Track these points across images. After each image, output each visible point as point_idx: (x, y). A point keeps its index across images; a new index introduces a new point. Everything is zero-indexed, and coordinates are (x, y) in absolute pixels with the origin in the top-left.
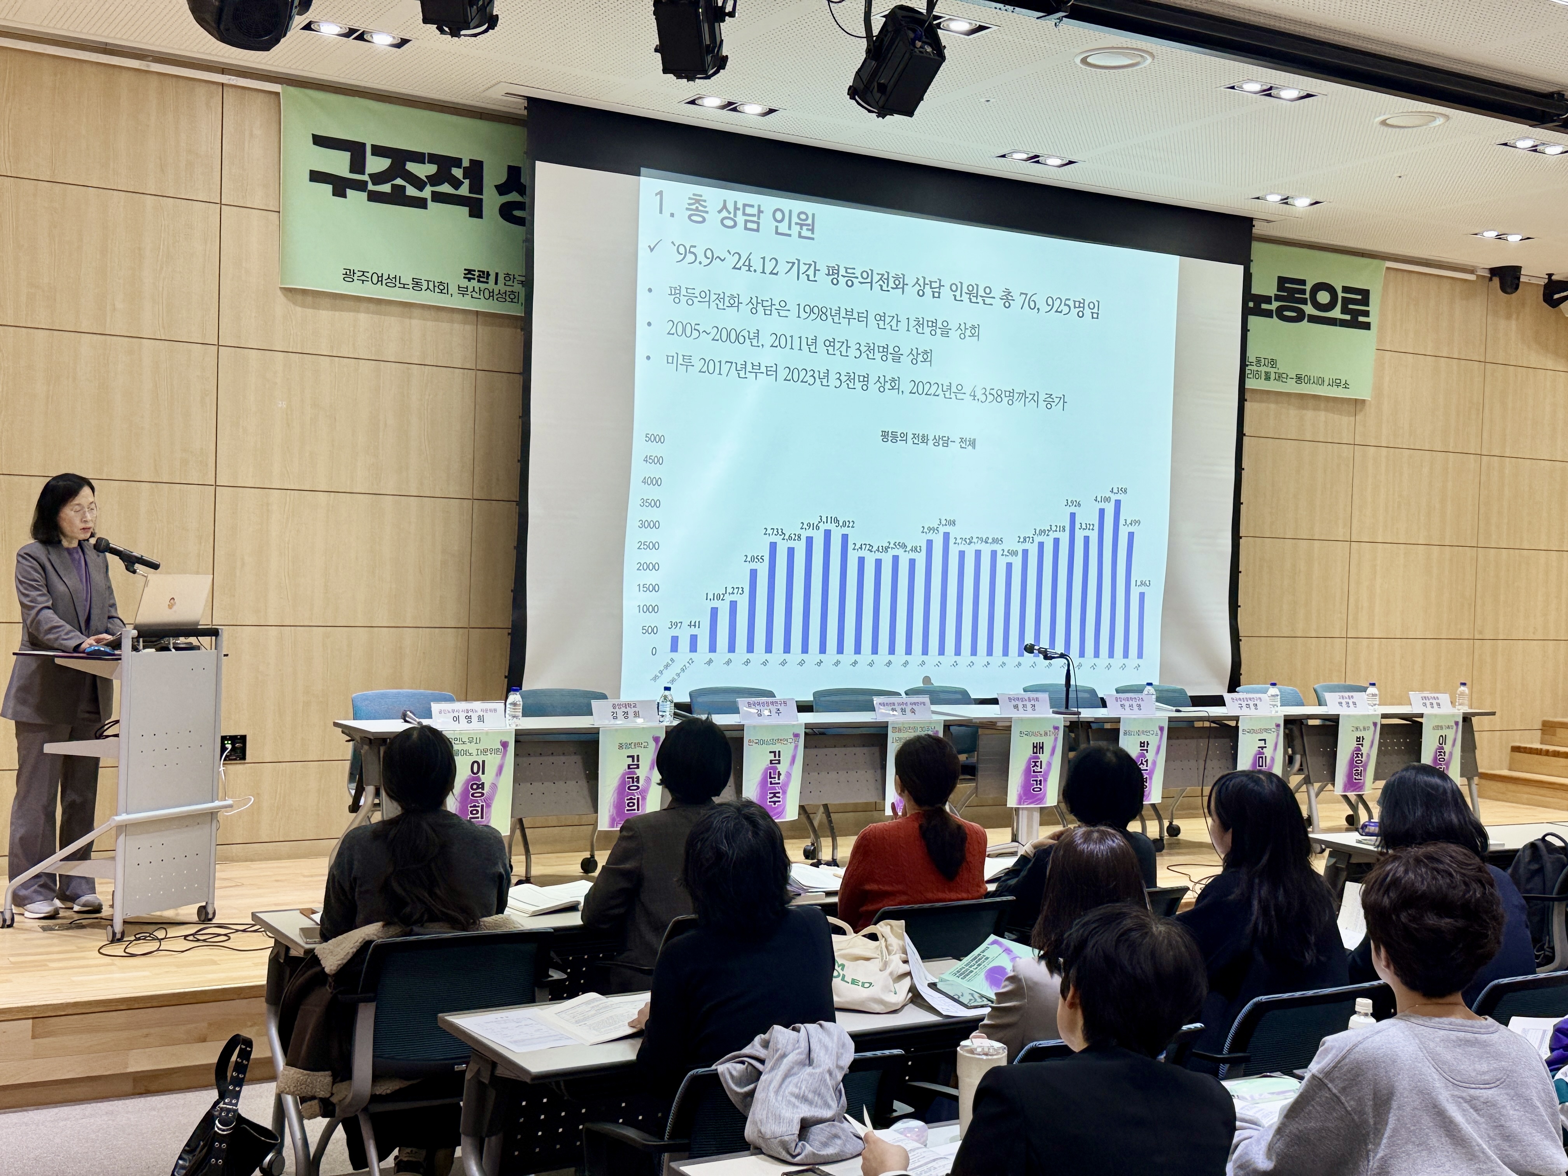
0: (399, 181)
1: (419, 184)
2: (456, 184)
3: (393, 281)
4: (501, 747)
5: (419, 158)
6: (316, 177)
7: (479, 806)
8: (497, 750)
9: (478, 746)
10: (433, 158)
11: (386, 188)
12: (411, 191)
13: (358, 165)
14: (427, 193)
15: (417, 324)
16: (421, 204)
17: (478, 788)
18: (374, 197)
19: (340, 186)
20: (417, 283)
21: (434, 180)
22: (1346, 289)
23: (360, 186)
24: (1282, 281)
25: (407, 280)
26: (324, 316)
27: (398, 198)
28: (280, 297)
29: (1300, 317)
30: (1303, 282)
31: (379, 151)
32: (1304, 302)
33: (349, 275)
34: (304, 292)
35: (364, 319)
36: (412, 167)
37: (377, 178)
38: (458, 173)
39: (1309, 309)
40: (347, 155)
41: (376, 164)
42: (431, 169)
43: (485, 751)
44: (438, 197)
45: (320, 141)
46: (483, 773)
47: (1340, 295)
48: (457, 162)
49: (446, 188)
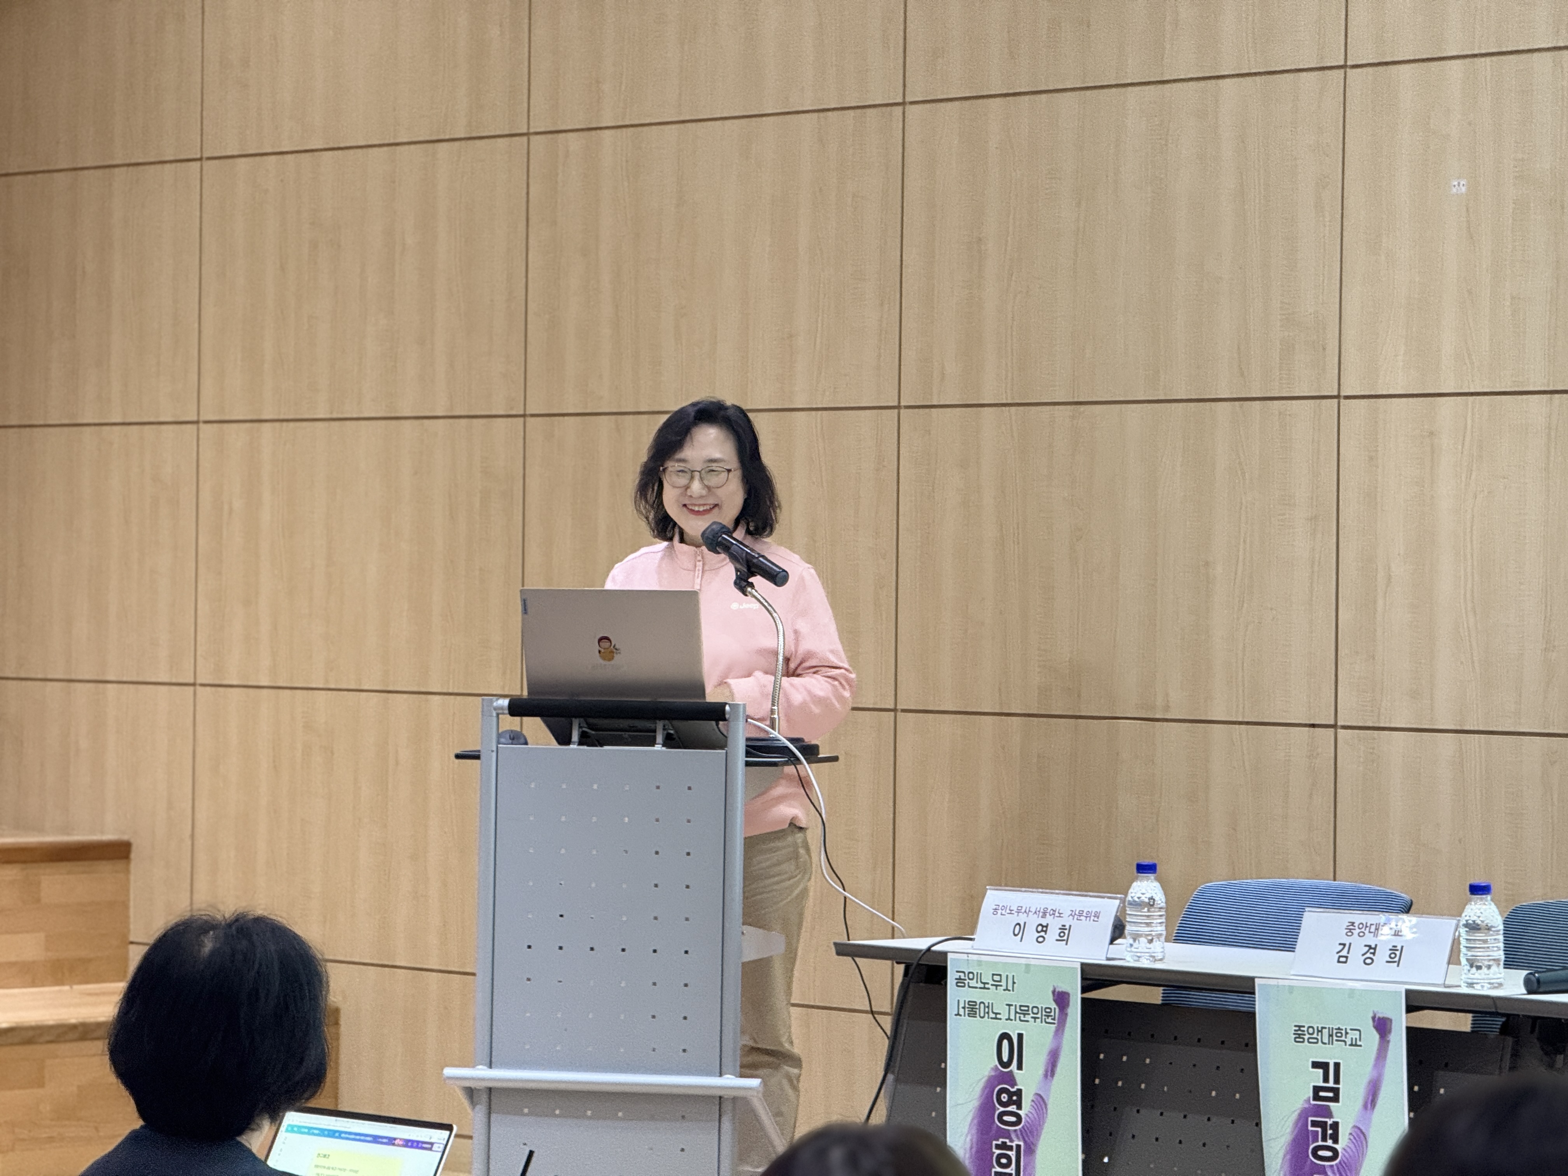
4: (1053, 1006)
7: (1010, 1148)
8: (1048, 1012)
9: (1009, 997)
17: (1009, 1103)
43: (1024, 1011)
46: (1020, 1067)
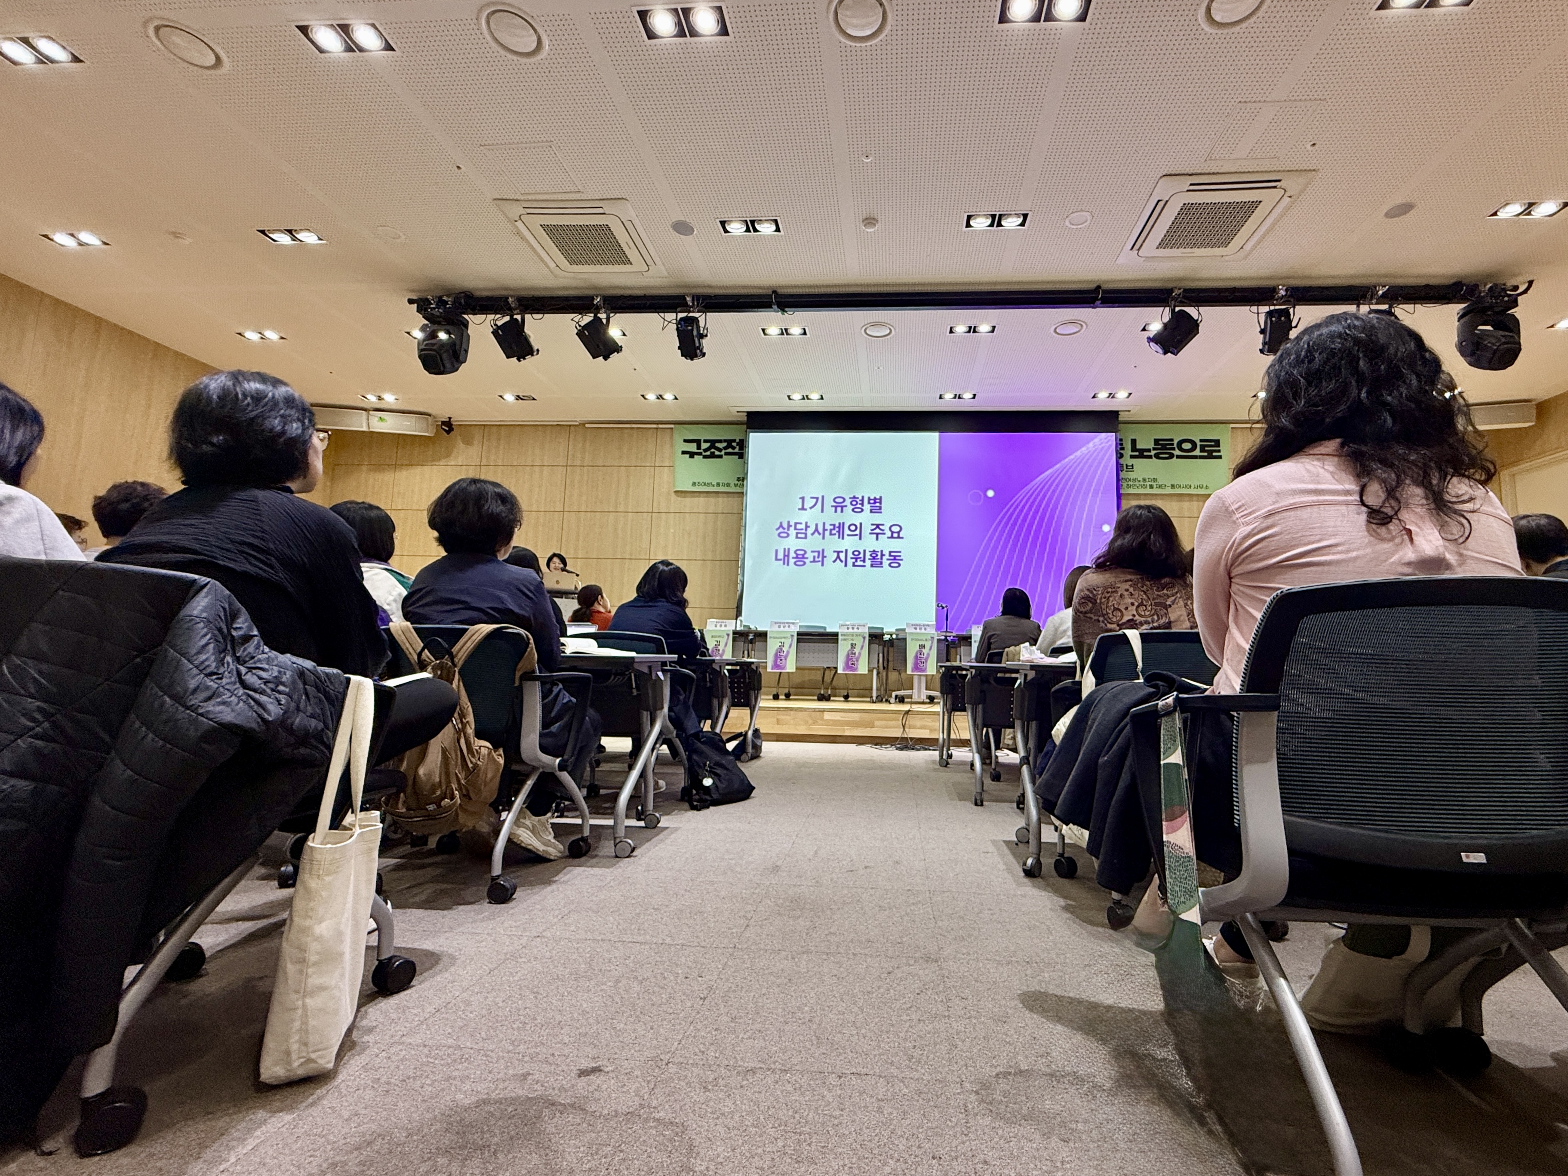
0: (713, 450)
1: (720, 450)
2: (734, 448)
3: (709, 484)
5: (720, 441)
6: (684, 453)
10: (725, 441)
11: (708, 453)
12: (717, 453)
13: (699, 447)
14: (723, 453)
15: (720, 499)
16: (721, 457)
18: (705, 457)
19: (692, 455)
20: (718, 484)
21: (725, 448)
22: (1201, 441)
23: (700, 454)
24: (1157, 441)
25: (714, 483)
26: (688, 500)
27: (713, 456)
28: (673, 494)
29: (1171, 456)
30: (1172, 440)
31: (705, 441)
32: (1174, 449)
33: (694, 484)
34: (682, 492)
35: (702, 500)
36: (717, 445)
37: (705, 450)
38: (734, 444)
39: (1177, 452)
40: (695, 444)
41: (704, 446)
42: (725, 444)
44: (726, 454)
45: (685, 441)
47: (1199, 444)
48: (734, 441)
49: (730, 450)
